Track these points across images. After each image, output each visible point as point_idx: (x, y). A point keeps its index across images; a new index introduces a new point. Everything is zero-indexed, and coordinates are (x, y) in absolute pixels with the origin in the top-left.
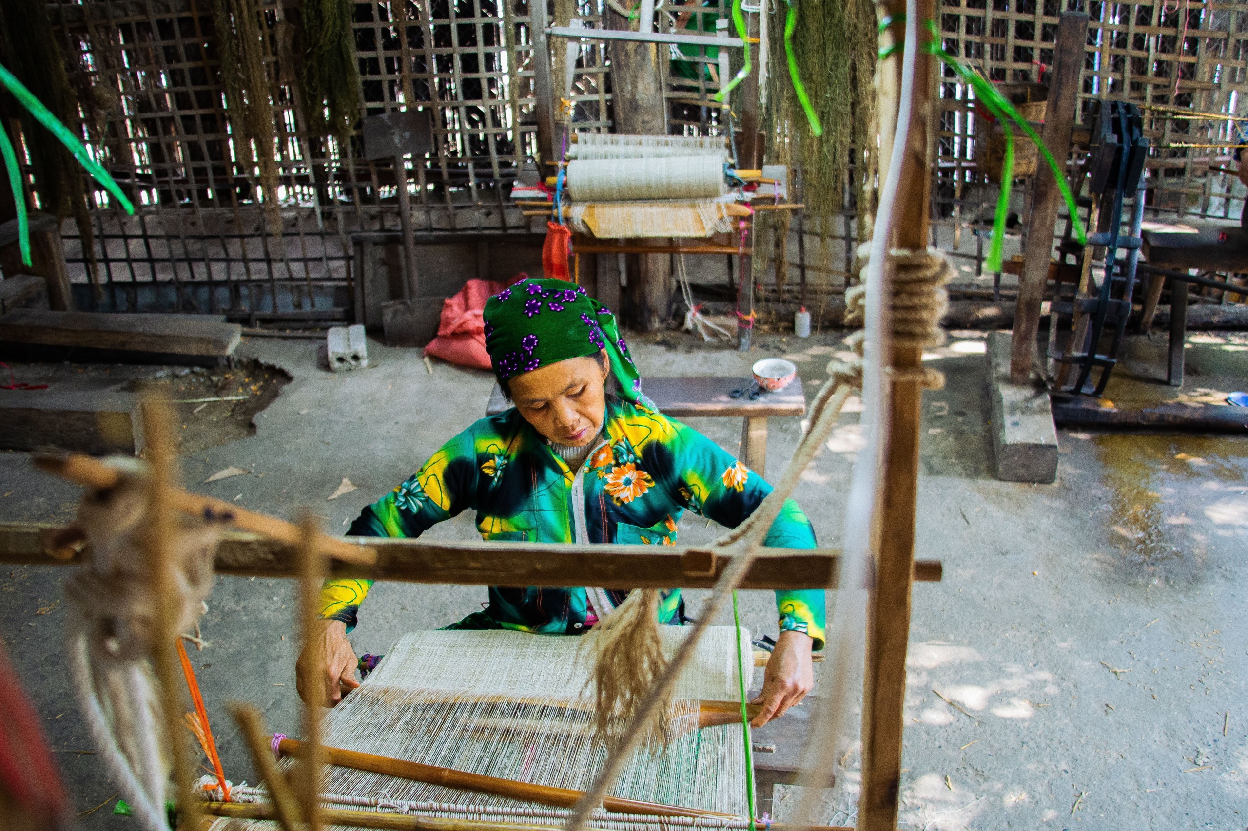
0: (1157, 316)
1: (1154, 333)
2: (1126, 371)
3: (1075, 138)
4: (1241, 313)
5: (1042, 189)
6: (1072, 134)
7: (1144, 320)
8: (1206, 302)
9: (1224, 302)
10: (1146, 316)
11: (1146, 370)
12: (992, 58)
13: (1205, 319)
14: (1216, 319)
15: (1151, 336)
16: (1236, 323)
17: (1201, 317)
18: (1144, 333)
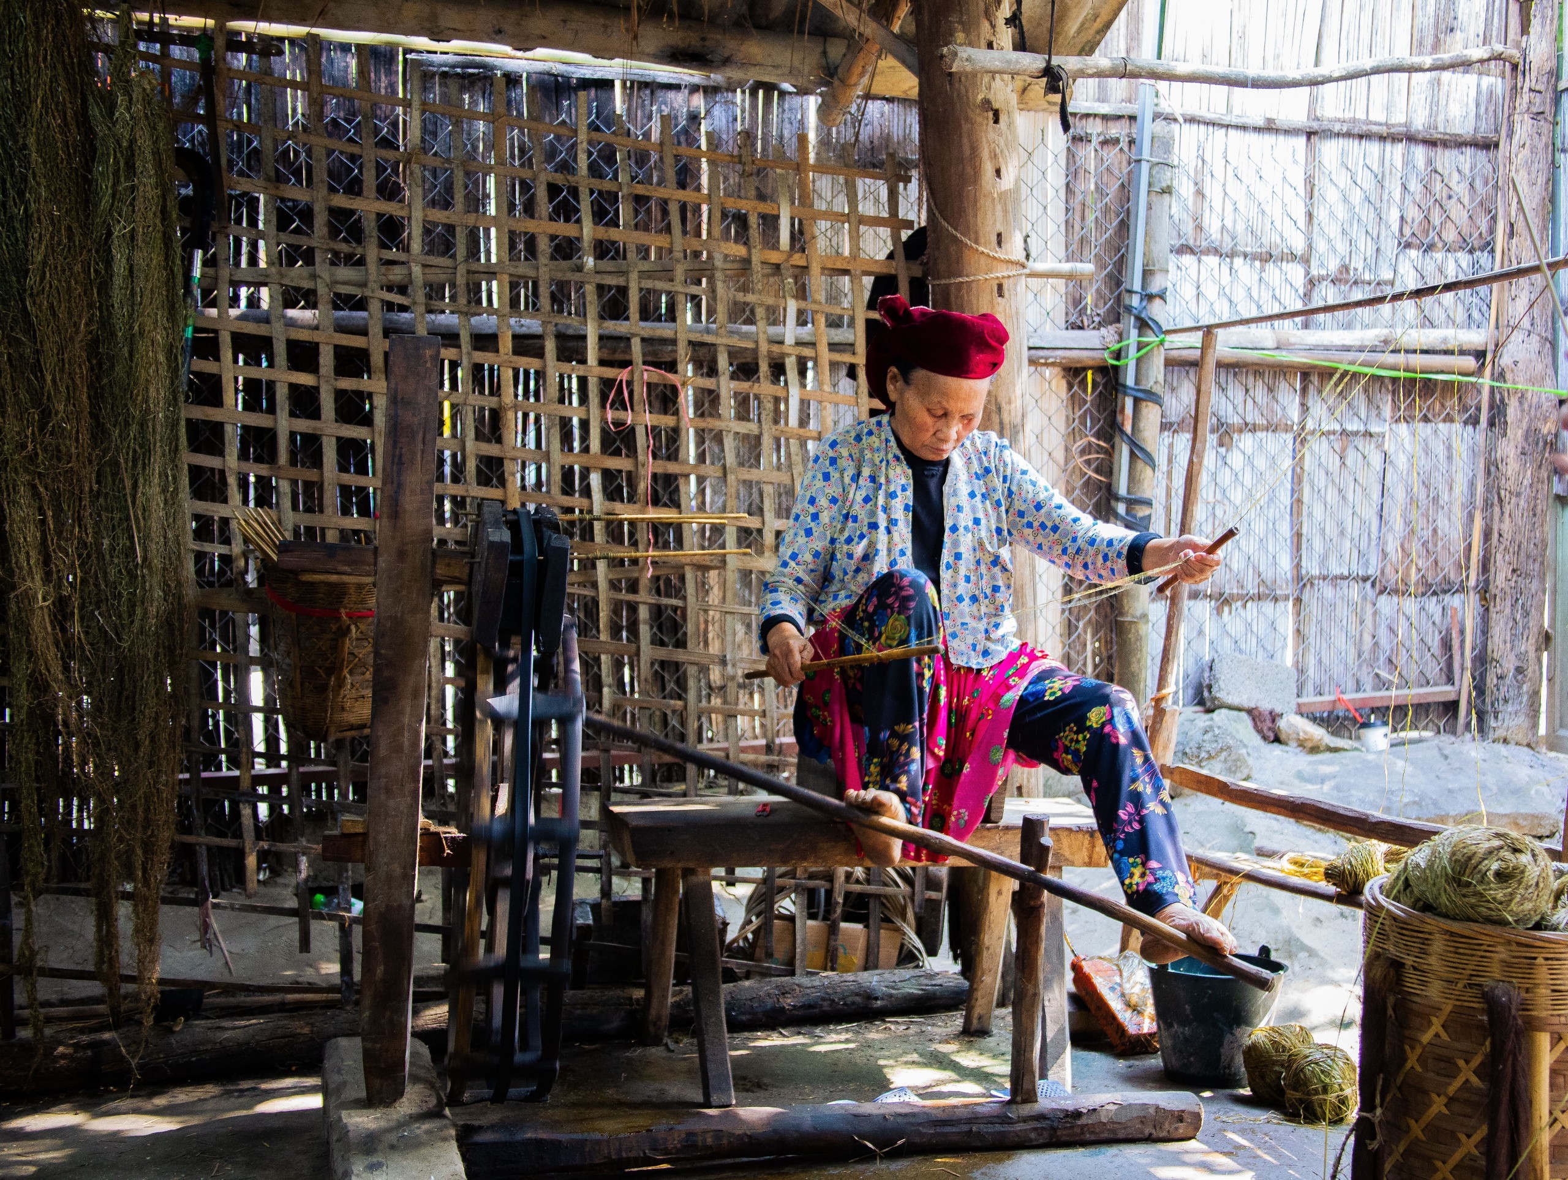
0: (676, 1005)
1: (677, 1042)
2: (622, 1097)
3: (441, 571)
4: (831, 986)
5: (387, 673)
6: (434, 563)
7: (653, 1012)
8: (766, 974)
9: (798, 971)
10: (655, 1003)
11: (662, 1091)
12: (295, 507)
13: (770, 1003)
14: (788, 1002)
15: (672, 1046)
16: (826, 1006)
17: (759, 999)
18: (657, 1041)
